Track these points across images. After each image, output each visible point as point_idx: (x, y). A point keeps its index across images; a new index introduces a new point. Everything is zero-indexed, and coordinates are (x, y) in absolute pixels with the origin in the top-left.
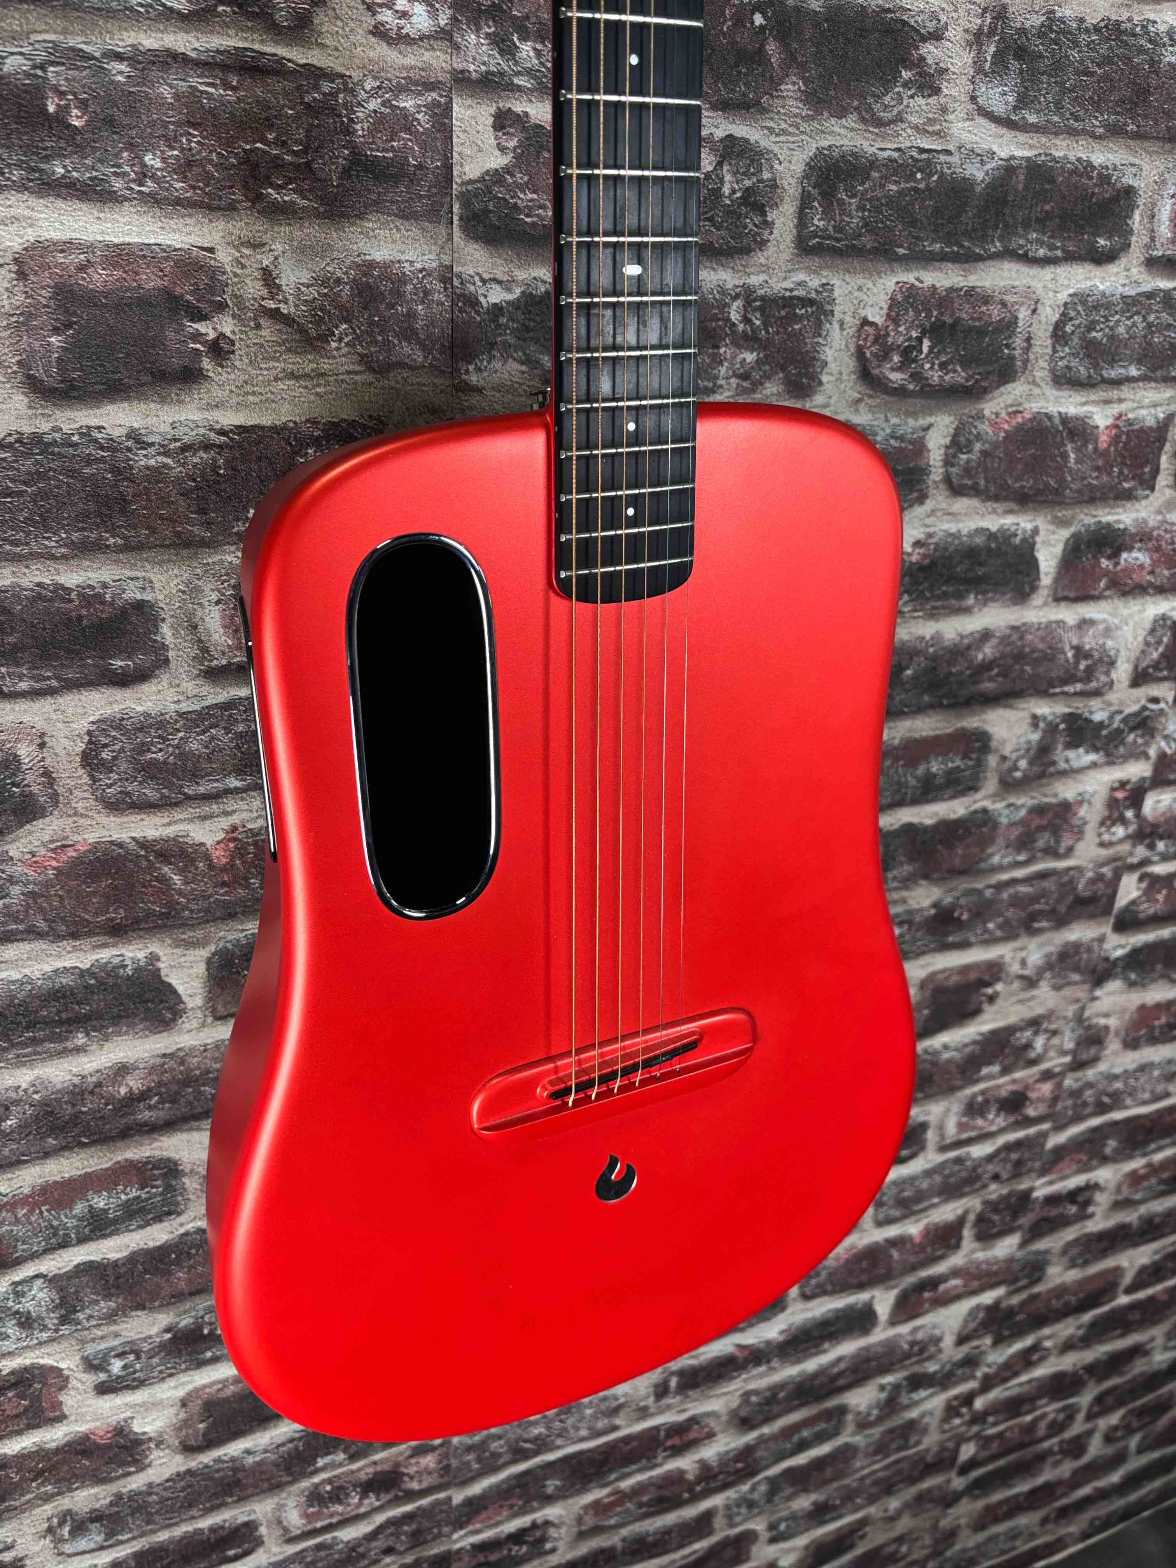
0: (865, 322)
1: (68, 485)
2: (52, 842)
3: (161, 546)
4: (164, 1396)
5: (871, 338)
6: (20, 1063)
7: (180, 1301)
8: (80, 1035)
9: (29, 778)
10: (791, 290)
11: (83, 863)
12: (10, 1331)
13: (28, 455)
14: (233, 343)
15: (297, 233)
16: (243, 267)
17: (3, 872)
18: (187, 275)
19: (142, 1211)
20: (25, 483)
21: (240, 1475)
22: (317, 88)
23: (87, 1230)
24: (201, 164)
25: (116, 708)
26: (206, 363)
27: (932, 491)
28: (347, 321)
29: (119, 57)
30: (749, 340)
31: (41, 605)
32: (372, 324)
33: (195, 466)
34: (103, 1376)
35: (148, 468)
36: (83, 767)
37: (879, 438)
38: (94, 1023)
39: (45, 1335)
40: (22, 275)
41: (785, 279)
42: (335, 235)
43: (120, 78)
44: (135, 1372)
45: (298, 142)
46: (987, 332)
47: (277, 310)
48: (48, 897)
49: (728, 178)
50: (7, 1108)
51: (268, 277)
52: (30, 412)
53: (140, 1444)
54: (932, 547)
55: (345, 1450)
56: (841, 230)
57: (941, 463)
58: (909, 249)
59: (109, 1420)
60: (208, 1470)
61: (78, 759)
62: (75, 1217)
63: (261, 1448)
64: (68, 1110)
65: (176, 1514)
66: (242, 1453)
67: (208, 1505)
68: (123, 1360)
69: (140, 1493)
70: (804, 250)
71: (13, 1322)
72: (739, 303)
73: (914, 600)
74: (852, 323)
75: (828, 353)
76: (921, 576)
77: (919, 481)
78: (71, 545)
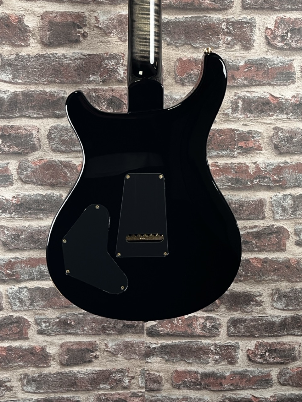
0: (267, 28)
1: (49, 67)
2: (39, 158)
3: (69, 83)
4: (56, 342)
5: (270, 33)
6: (27, 219)
7: (62, 309)
8: (41, 215)
9: (35, 140)
10: (241, 20)
11: (46, 165)
12: (17, 303)
13: (40, 59)
14: (87, 34)
15: (104, 8)
16: (91, 16)
17: (27, 164)
18: (78, 18)
20: (39, 66)
21: (77, 381)
23: (39, 276)
25: (56, 124)
26: (81, 39)
27: (297, 80)
28: (115, 29)
30: (229, 34)
31: (41, 96)
32: (122, 29)
33: (78, 63)
34: (40, 328)
35: (66, 63)
36: (47, 138)
37: (275, 63)
38: (45, 211)
39: (26, 308)
40: (42, 19)
41: (239, 16)
42: (113, 8)
44: (48, 329)
47: (98, 26)
48: (36, 173)
50: (22, 232)
51: (96, 18)
52: (42, 49)
53: (48, 357)
54: (299, 98)
55: (109, 384)
56: (256, 3)
57: (300, 71)
58: (280, 7)
59: (40, 344)
60: (67, 375)
61: (46, 136)
62: (36, 271)
63: (83, 372)
64: (37, 237)
65: (57, 389)
66: (78, 372)
67: (66, 389)
68: (45, 324)
69: (47, 376)
70: (245, 8)
71: (18, 300)
72: (225, 23)
73: (294, 115)
74: (262, 28)
75: (255, 37)
76: (296, 107)
77: (292, 77)
78: (48, 81)
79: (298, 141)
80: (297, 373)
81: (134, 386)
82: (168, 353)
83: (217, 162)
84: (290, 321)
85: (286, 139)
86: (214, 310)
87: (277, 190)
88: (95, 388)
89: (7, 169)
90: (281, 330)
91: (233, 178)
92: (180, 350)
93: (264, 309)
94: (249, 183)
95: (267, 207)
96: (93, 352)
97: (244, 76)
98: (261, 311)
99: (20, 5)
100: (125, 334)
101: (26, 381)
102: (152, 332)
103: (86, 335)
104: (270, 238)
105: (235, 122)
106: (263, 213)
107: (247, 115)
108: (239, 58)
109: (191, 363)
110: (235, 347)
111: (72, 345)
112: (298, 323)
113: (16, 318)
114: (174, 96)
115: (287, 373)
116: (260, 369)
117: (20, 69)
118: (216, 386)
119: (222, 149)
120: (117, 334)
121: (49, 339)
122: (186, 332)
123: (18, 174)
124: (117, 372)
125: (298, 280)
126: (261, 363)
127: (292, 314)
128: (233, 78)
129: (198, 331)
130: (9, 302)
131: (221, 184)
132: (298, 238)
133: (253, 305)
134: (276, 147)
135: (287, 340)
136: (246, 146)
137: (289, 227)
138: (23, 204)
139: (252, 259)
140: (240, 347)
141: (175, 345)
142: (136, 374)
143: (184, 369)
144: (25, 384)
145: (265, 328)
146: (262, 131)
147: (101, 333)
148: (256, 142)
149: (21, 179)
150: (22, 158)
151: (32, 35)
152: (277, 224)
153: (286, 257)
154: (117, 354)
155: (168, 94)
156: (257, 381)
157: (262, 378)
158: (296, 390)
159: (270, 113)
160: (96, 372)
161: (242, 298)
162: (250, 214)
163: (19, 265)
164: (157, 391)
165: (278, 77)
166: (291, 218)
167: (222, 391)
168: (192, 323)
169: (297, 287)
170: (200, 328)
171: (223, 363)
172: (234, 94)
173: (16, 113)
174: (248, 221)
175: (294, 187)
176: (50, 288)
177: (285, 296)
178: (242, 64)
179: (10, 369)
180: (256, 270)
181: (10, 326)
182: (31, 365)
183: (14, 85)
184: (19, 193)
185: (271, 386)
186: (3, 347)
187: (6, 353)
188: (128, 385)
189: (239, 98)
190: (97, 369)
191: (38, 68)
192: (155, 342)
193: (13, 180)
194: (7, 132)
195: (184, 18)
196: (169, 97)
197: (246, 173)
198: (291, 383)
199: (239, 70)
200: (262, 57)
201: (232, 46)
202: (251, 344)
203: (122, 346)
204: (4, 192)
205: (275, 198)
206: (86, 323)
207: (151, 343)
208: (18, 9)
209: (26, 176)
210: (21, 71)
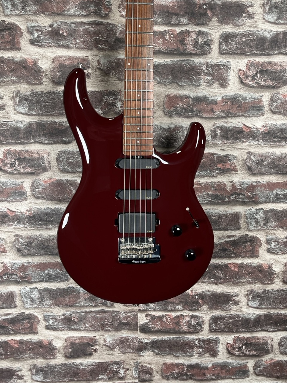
0: (240, 70)
1: (58, 101)
2: (49, 177)
4: (61, 336)
5: (242, 74)
6: (38, 229)
7: (67, 307)
8: (50, 225)
9: (46, 162)
10: (219, 63)
11: (55, 183)
12: (28, 302)
13: (51, 95)
14: (91, 74)
15: (104, 53)
16: (94, 60)
17: (39, 182)
18: (83, 62)
19: (60, 277)
20: (51, 100)
21: (79, 371)
22: (109, 26)
23: (47, 279)
24: (87, 41)
25: (64, 149)
27: (266, 113)
28: (114, 70)
29: (73, 23)
30: (209, 74)
31: (51, 125)
32: (119, 71)
34: (47, 323)
36: (56, 161)
37: (248, 98)
38: (53, 223)
39: (36, 306)
40: (54, 62)
41: (217, 60)
42: (112, 53)
43: (73, 27)
44: (55, 325)
45: (105, 37)
46: (277, 72)
47: (100, 68)
48: (47, 190)
49: (200, 39)
50: (34, 240)
51: (98, 62)
52: (53, 87)
53: (54, 350)
54: (268, 128)
55: (107, 375)
56: (231, 49)
57: (268, 105)
58: (250, 53)
59: (48, 338)
60: (70, 366)
61: (55, 159)
62: (45, 274)
63: (84, 364)
64: (46, 244)
65: (61, 378)
66: (80, 364)
67: (70, 379)
68: (52, 320)
69: (53, 366)
70: (221, 54)
71: (29, 299)
72: (205, 66)
73: (264, 142)
74: (236, 70)
75: (230, 77)
76: (266, 135)
77: (261, 110)
78: (58, 113)
79: (268, 164)
80: (270, 365)
81: (128, 377)
82: (158, 348)
83: (199, 181)
84: (263, 319)
85: (257, 162)
86: (198, 309)
87: (251, 205)
88: (95, 378)
89: (22, 187)
90: (255, 326)
91: (213, 195)
92: (169, 345)
93: (241, 307)
94: (226, 199)
95: (242, 220)
96: (94, 346)
97: (221, 109)
98: (238, 309)
99: (36, 51)
100: (121, 330)
101: (35, 371)
102: (144, 329)
103: (87, 331)
104: (245, 246)
105: (214, 147)
106: (239, 224)
107: (224, 141)
108: (216, 94)
109: (179, 356)
110: (216, 341)
111: (75, 340)
112: (270, 320)
113: (27, 315)
114: (163, 126)
115: (262, 364)
116: (238, 361)
117: (34, 103)
118: (200, 376)
119: (203, 170)
120: (114, 331)
121: (55, 333)
122: (174, 329)
123: (31, 191)
124: (114, 364)
125: (270, 283)
126: (239, 356)
127: (264, 312)
128: (212, 111)
129: (184, 328)
130: (22, 301)
131: (203, 200)
132: (269, 246)
133: (231, 304)
134: (249, 169)
135: (261, 335)
136: (224, 167)
137: (261, 236)
138: (35, 216)
139: (230, 264)
140: (220, 341)
141: (165, 340)
142: (131, 366)
143: (172, 362)
144: (34, 374)
145: (242, 324)
146: (237, 155)
147: (100, 329)
148: (232, 164)
149: (33, 195)
150: (35, 178)
151: (45, 75)
152: (251, 234)
153: (259, 263)
154: (114, 348)
155: (158, 125)
156: (236, 371)
157: (240, 369)
158: (270, 380)
159: (244, 140)
160: (96, 364)
161: (222, 298)
162: (227, 225)
163: (30, 268)
164: (148, 381)
165: (250, 110)
166: (263, 229)
167: (205, 380)
168: (179, 321)
169: (269, 289)
170: (186, 326)
171: (206, 355)
172: (212, 123)
173: (31, 140)
174: (226, 231)
175: (266, 202)
176: (57, 289)
177: (258, 296)
178: (219, 99)
179: (21, 359)
180: (233, 274)
181: (22, 322)
182: (40, 356)
183: (29, 116)
184: (31, 207)
185: (248, 376)
186: (16, 340)
187: (19, 345)
188: (123, 376)
189: (218, 127)
190: (97, 361)
191: (49, 102)
192: (147, 338)
193: (27, 195)
194: (23, 156)
195: (171, 62)
196: (159, 126)
197: (224, 190)
198: (265, 374)
199: (217, 104)
200: (236, 93)
201: (211, 85)
202: (230, 338)
203: (118, 341)
204: (19, 206)
205: (249, 212)
206: (87, 320)
207: (144, 339)
208: (34, 54)
209: (38, 193)
210: (35, 104)
